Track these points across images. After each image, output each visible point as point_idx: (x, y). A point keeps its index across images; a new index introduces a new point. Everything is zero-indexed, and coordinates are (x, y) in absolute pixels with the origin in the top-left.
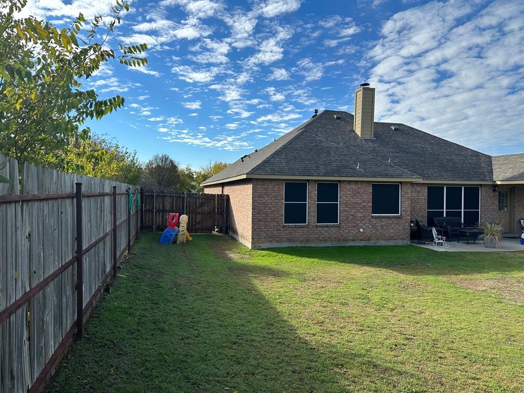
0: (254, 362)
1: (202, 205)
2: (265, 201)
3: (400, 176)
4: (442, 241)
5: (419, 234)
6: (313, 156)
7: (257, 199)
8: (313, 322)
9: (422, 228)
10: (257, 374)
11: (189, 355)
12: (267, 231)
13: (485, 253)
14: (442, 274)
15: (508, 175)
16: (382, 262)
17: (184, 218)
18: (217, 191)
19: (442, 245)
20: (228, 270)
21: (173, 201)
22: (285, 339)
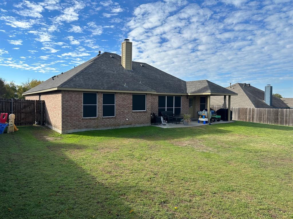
0: (73, 202)
1: (25, 107)
2: (70, 104)
3: (146, 90)
4: (165, 123)
5: (155, 120)
6: (99, 78)
7: (65, 103)
8: (105, 172)
9: (156, 117)
10: (76, 208)
11: (26, 205)
12: (72, 122)
13: (184, 128)
14: (167, 139)
15: (193, 91)
16: (138, 135)
17: (12, 116)
18: (36, 98)
19: (165, 125)
20: (47, 148)
21: (3, 104)
22: (90, 184)
